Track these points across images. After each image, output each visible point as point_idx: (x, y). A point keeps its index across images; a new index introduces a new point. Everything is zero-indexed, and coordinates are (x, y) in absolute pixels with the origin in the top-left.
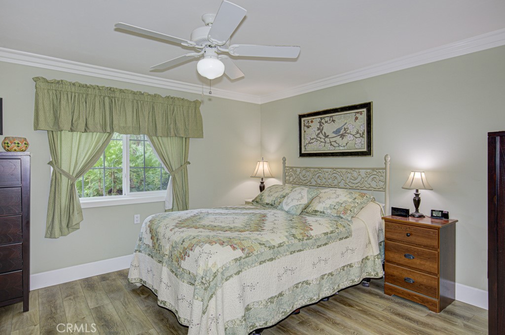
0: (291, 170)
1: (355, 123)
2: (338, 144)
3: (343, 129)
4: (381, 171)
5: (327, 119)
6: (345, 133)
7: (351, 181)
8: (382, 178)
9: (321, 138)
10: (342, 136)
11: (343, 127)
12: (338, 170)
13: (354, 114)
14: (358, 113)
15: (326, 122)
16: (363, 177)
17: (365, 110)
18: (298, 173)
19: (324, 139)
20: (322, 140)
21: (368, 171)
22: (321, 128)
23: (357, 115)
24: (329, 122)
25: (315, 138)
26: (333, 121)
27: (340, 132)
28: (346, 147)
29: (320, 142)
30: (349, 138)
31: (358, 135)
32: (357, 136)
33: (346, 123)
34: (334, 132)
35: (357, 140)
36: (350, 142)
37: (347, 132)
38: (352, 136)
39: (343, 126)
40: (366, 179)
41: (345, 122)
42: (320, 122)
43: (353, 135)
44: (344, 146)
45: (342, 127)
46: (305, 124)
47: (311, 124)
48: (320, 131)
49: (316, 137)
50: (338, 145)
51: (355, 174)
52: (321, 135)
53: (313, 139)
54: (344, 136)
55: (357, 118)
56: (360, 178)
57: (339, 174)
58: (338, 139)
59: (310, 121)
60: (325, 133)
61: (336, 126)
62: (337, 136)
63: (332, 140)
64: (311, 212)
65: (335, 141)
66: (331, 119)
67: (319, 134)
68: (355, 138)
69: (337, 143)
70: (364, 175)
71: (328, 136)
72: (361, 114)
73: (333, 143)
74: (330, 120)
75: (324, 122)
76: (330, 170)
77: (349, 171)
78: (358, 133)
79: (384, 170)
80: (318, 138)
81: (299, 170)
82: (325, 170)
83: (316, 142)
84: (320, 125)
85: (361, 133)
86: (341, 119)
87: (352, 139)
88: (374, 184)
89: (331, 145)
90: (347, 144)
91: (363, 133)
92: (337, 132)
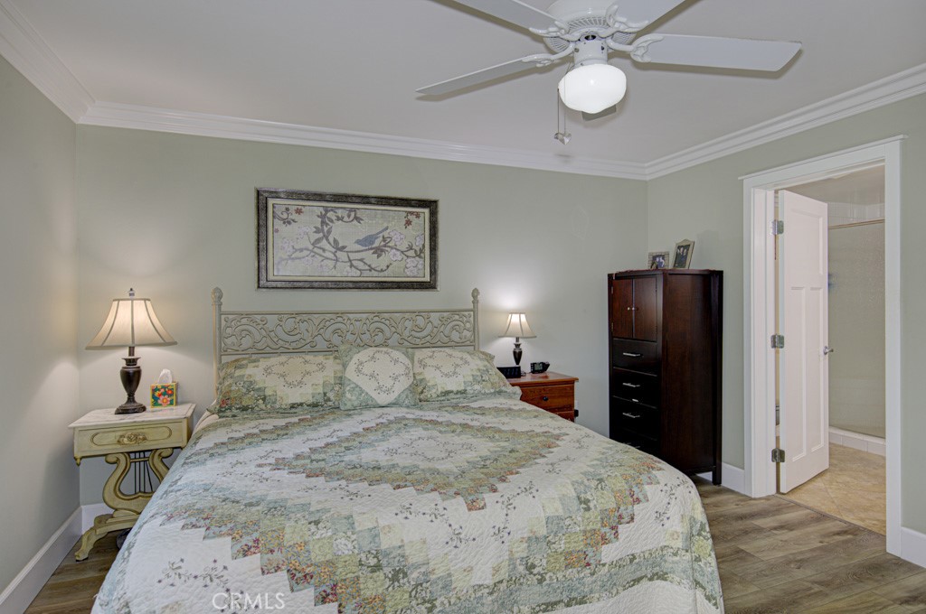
0: (244, 321)
1: (405, 231)
2: (369, 266)
3: (381, 239)
4: (466, 313)
5: (340, 213)
6: (385, 246)
7: (413, 333)
8: (468, 325)
9: (324, 250)
10: (379, 251)
11: (381, 235)
12: (386, 315)
13: (405, 214)
14: (412, 213)
15: (339, 219)
16: (436, 325)
17: (427, 211)
18: (270, 326)
19: (334, 254)
20: (328, 254)
21: (445, 314)
22: (326, 229)
23: (410, 217)
24: (346, 219)
25: (307, 249)
26: (356, 218)
27: (373, 243)
28: (386, 273)
29: (321, 258)
30: (391, 256)
31: (411, 253)
32: (408, 253)
33: (387, 228)
34: (358, 242)
35: (409, 260)
36: (395, 264)
37: (390, 244)
38: (398, 253)
39: (381, 232)
40: (442, 329)
41: (385, 225)
42: (322, 216)
43: (402, 252)
44: (382, 271)
45: (378, 234)
46: (279, 213)
47: (295, 216)
48: (321, 235)
49: (311, 247)
50: (367, 268)
51: (420, 321)
52: (324, 243)
53: (301, 250)
54: (382, 251)
55: (408, 223)
56: (430, 326)
57: (387, 322)
58: (370, 257)
59: (292, 209)
60: (335, 241)
61: (362, 230)
62: (366, 250)
63: (352, 256)
64: (434, 396)
65: (361, 260)
66: (353, 214)
67: (318, 240)
68: (405, 258)
69: (365, 263)
70: (437, 322)
71: (344, 247)
72: (418, 216)
73: (354, 263)
74: (349, 216)
75: (334, 218)
76: (365, 316)
77: (407, 315)
78: (411, 249)
79: (472, 313)
80: (315, 250)
81: (273, 320)
82: (351, 316)
83: (309, 258)
84: (323, 223)
85: (418, 249)
86: (375, 220)
87: (400, 258)
88: (455, 336)
89: (351, 266)
90: (388, 267)
91: (422, 251)
92: (367, 241)
